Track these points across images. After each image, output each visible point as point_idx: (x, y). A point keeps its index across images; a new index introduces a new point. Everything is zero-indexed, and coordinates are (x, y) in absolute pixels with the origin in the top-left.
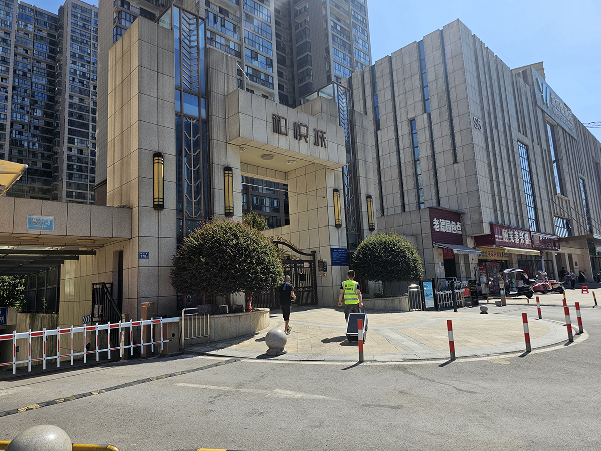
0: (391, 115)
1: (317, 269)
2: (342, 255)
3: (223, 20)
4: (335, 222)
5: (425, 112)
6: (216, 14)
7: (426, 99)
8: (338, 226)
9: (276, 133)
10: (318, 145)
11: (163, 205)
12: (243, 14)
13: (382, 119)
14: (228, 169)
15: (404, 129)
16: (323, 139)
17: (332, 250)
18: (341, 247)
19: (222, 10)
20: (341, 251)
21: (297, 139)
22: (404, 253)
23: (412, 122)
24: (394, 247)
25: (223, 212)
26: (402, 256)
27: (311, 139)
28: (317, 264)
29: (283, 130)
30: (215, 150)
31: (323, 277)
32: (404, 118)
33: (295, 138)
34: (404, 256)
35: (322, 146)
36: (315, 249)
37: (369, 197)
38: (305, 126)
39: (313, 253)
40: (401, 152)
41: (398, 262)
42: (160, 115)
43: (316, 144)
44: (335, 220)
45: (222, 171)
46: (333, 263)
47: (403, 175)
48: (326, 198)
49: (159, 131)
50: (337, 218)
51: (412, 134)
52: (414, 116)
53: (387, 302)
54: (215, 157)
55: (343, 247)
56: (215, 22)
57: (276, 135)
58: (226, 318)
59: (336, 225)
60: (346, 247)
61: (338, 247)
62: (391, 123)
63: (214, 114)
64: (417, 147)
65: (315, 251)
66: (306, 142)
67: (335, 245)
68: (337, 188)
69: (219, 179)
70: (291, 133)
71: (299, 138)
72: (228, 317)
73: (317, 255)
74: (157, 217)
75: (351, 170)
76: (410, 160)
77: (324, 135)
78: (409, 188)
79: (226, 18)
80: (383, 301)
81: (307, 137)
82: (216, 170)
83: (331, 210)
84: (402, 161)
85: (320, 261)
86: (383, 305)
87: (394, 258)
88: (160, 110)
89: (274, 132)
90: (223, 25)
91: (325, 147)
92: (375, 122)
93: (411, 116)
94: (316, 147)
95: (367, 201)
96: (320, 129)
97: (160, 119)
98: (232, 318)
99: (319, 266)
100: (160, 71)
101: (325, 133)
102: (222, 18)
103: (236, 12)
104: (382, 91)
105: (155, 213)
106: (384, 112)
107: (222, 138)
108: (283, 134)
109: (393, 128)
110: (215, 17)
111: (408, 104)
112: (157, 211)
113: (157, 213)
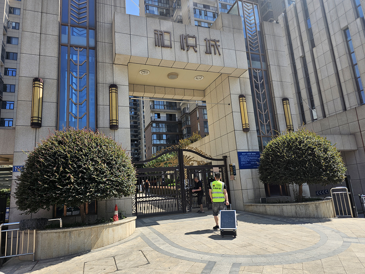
0: (324, 31)
1: (229, 173)
2: (253, 158)
3: (206, 12)
4: (243, 127)
5: (358, 17)
6: (201, 9)
7: (357, 5)
8: (246, 130)
9: (159, 46)
10: (210, 53)
11: (41, 124)
12: (218, 5)
13: (316, 37)
14: (113, 86)
15: (338, 39)
16: (216, 47)
17: (239, 154)
18: (251, 151)
19: (205, 6)
20: (251, 155)
21: (184, 50)
22: (312, 151)
23: (345, 31)
24: (300, 145)
25: (108, 125)
26: (310, 155)
27: (202, 48)
28: (228, 169)
29: (167, 43)
30: (100, 71)
31: (234, 181)
32: (337, 29)
33: (182, 49)
34: (313, 154)
35: (215, 54)
36: (226, 155)
37: (285, 99)
38: (194, 37)
39: (225, 158)
40: (338, 60)
41: (304, 162)
42: (42, 47)
43: (208, 52)
44: (242, 125)
45: (108, 88)
46: (242, 167)
47: (342, 80)
48: (231, 104)
49: (41, 60)
50: (244, 123)
51: (347, 42)
52: (347, 24)
53: (298, 208)
54: (100, 77)
55: (254, 151)
56: (200, 14)
57: (159, 49)
58: (54, 234)
59: (243, 129)
60: (258, 151)
61: (247, 151)
62: (325, 37)
63: (100, 41)
64: (354, 52)
65: (226, 157)
66: (196, 52)
67: (244, 148)
68: (243, 93)
69: (103, 96)
70: (177, 45)
71: (186, 49)
72: (56, 233)
73: (228, 159)
74: (34, 134)
75: (262, 77)
76: (347, 65)
77: (218, 44)
78: (349, 92)
79: (207, 10)
80: (293, 207)
81: (196, 47)
82: (100, 89)
83: (237, 116)
84: (339, 68)
85: (231, 166)
86: (294, 211)
87: (299, 157)
88: (43, 43)
89: (156, 46)
90: (206, 15)
91: (220, 55)
92: (310, 42)
93: (343, 25)
94: (208, 55)
95: (283, 103)
96: (212, 38)
97: (42, 51)
98: (61, 234)
99: (230, 171)
100: (44, 11)
101: (218, 41)
102: (204, 11)
103: (214, 5)
104: (314, 13)
105: (33, 131)
106: (317, 31)
107: (108, 60)
108: (167, 47)
109: (327, 42)
110: (200, 12)
111: (339, 15)
112: (35, 129)
113: (35, 131)
